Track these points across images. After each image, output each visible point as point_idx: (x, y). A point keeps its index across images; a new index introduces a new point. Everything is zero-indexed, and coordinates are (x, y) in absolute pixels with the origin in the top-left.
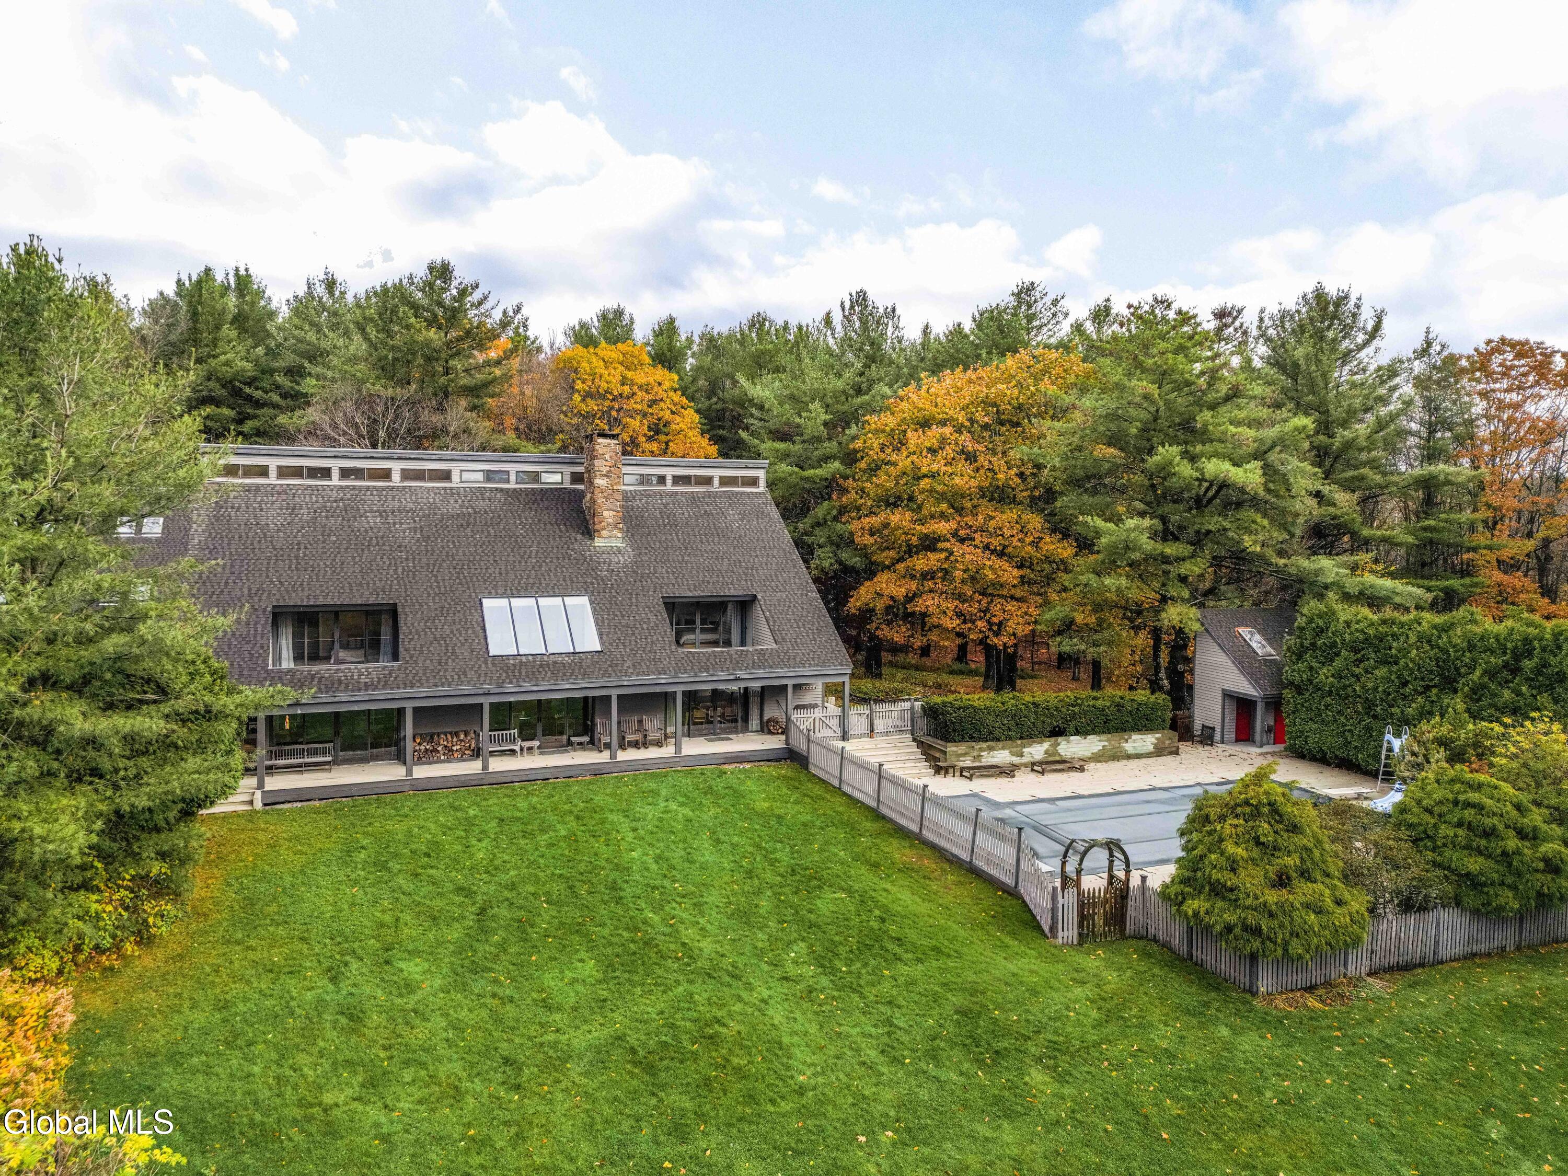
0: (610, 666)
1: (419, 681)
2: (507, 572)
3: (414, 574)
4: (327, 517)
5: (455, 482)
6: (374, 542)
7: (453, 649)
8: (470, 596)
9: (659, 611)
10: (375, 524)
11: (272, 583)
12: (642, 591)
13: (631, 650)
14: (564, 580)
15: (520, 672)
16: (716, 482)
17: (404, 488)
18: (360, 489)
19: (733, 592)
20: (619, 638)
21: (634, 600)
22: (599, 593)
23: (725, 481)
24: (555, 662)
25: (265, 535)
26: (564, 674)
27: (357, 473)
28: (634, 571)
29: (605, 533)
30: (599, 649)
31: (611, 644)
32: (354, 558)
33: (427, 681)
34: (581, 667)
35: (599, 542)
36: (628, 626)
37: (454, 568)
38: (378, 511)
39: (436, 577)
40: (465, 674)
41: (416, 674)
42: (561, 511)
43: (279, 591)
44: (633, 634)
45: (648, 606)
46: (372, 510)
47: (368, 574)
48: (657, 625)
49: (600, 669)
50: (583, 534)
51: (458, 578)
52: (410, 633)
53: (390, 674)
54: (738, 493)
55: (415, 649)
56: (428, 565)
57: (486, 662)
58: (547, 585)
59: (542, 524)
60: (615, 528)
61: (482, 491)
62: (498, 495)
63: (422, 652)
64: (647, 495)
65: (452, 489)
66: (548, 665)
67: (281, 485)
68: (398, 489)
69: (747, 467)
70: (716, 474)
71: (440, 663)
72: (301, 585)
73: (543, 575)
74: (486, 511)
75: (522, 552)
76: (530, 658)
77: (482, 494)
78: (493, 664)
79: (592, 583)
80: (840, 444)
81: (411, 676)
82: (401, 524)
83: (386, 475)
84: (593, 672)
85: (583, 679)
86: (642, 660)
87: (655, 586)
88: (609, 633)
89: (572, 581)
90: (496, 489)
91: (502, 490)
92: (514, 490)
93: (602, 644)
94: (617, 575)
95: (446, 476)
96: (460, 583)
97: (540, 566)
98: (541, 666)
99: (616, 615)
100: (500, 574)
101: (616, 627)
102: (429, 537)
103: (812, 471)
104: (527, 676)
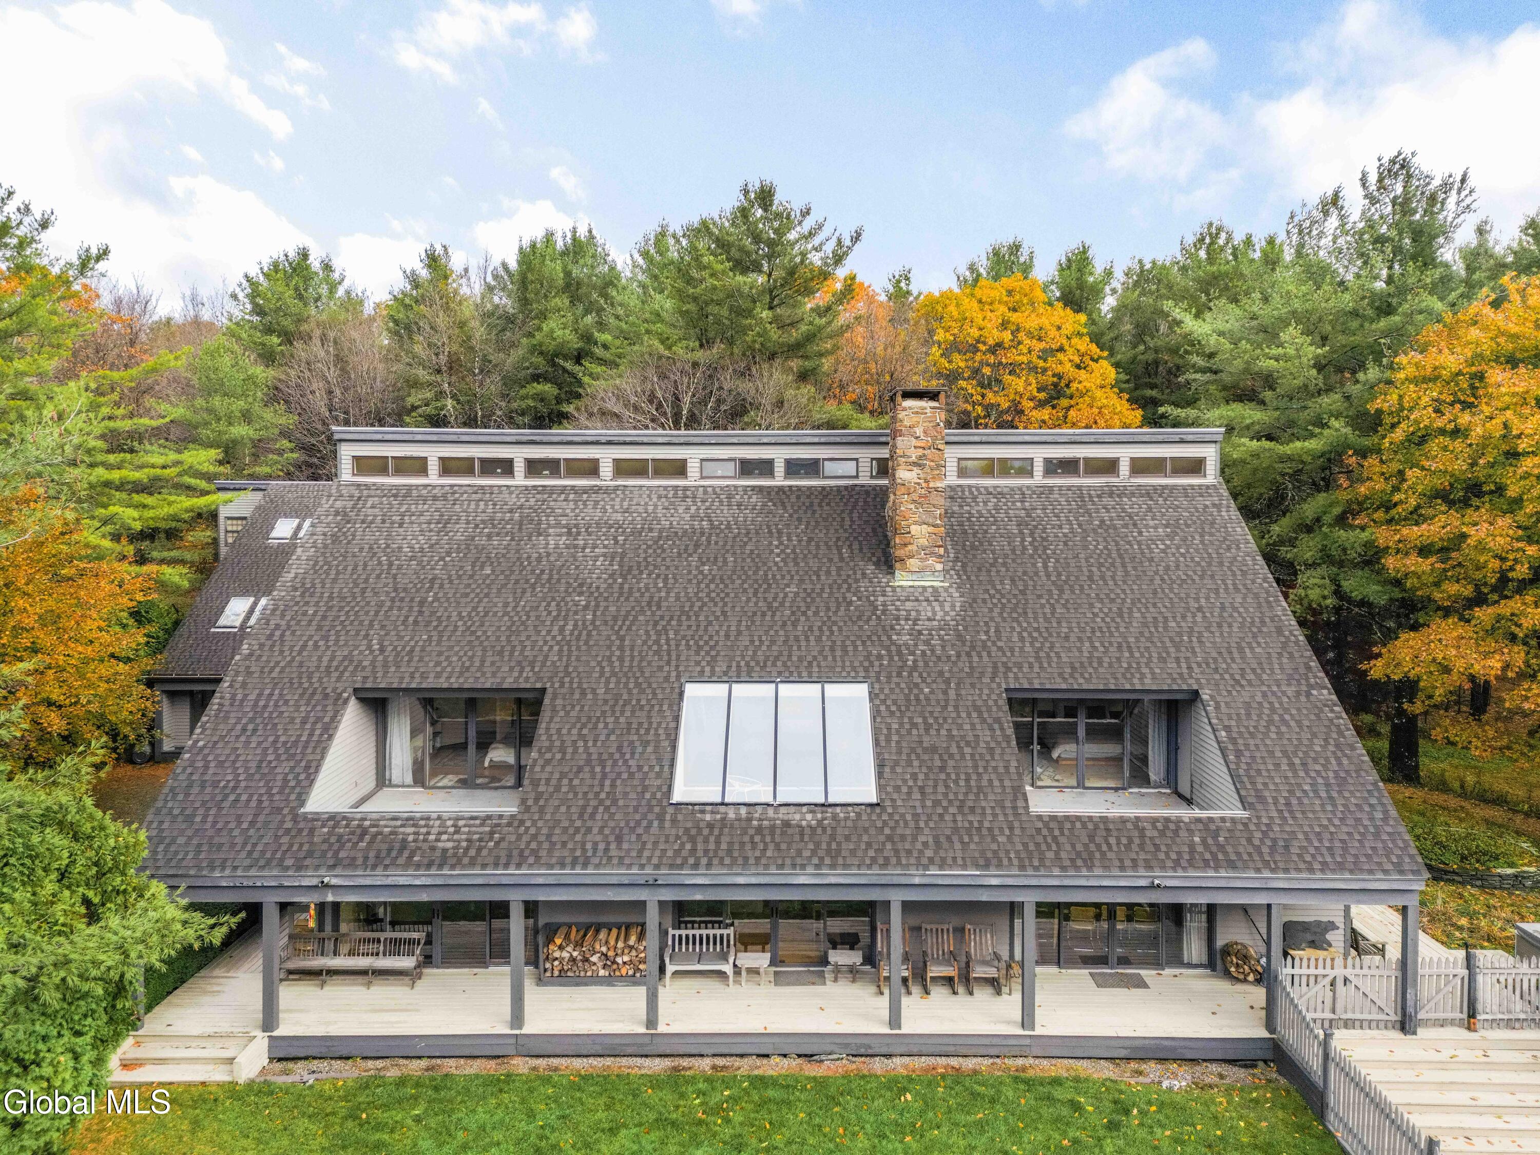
0: (889, 838)
1: (535, 852)
2: (739, 633)
3: (589, 635)
4: (489, 536)
5: (693, 478)
6: (545, 577)
7: (613, 785)
8: (667, 679)
9: (998, 720)
10: (557, 546)
11: (369, 647)
12: (970, 675)
13: (936, 803)
14: (832, 649)
15: (718, 843)
16: (1124, 468)
17: (617, 488)
18: (551, 490)
19: (1149, 684)
20: (914, 776)
21: (952, 694)
22: (889, 677)
23: (1140, 467)
24: (787, 824)
25: (391, 564)
26: (799, 853)
27: (552, 466)
28: (960, 637)
29: (913, 563)
30: (874, 800)
31: (897, 789)
32: (506, 605)
33: (550, 851)
34: (833, 837)
35: (902, 580)
36: (933, 749)
37: (656, 623)
38: (567, 526)
39: (622, 639)
40: (619, 839)
41: (534, 837)
42: (847, 522)
43: (373, 662)
44: (942, 769)
45: (977, 709)
46: (558, 525)
47: (518, 633)
48: (991, 750)
49: (869, 845)
50: (877, 564)
51: (657, 642)
52: (549, 749)
53: (492, 833)
54: (1164, 487)
55: (548, 781)
56: (615, 619)
57: (661, 818)
58: (800, 659)
59: (812, 547)
60: (932, 554)
61: (729, 492)
62: (754, 499)
63: (558, 788)
64: (999, 494)
65: (686, 488)
66: (773, 828)
67: (443, 486)
68: (607, 490)
69: (1182, 442)
70: (1125, 454)
71: (581, 816)
72: (412, 651)
73: (797, 639)
74: (729, 527)
75: (770, 597)
76: (743, 811)
77: (730, 497)
78: (674, 821)
79: (880, 657)
80: (1348, 398)
81: (525, 838)
82: (595, 547)
83: (591, 468)
84: (853, 852)
85: (833, 866)
86: (956, 830)
87: (995, 667)
88: (896, 763)
89: (845, 651)
90: (753, 488)
91: (761, 489)
92: (781, 489)
93: (881, 788)
94: (927, 643)
95: (679, 468)
96: (657, 653)
97: (795, 624)
98: (759, 830)
99: (914, 725)
100: (727, 636)
101: (913, 750)
102: (630, 569)
103: (1298, 444)
104: (729, 852)
